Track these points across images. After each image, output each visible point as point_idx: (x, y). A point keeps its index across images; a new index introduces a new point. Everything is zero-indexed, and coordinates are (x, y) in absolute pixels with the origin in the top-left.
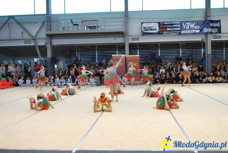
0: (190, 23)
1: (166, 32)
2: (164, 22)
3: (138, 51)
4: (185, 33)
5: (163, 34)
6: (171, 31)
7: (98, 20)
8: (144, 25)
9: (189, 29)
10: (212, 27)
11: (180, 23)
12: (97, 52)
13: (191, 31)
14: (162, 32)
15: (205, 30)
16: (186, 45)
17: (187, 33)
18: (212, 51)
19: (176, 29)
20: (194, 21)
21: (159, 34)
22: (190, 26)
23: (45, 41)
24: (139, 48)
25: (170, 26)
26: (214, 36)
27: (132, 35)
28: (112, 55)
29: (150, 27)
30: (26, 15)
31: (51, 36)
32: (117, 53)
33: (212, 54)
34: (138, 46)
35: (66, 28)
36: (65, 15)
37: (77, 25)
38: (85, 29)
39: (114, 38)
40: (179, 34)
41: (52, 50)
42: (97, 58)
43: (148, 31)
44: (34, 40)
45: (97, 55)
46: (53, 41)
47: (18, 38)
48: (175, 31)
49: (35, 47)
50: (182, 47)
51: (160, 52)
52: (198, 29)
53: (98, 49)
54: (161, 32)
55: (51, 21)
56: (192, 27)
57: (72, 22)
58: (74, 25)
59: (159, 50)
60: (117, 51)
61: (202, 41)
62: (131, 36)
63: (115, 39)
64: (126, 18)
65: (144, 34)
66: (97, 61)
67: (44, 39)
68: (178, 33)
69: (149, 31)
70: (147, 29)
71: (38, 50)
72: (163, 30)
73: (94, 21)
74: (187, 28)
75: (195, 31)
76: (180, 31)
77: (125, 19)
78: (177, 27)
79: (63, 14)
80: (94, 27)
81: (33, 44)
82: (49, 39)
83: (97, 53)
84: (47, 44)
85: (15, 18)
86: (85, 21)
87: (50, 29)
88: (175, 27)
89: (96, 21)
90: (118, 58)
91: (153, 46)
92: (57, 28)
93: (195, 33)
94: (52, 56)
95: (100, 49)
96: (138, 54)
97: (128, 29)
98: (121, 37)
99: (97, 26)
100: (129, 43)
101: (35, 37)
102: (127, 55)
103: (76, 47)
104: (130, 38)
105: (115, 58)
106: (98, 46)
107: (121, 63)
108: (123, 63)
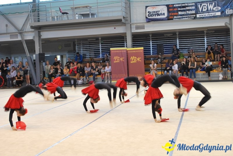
0: (208, 4)
1: (178, 17)
2: (173, 5)
3: (151, 42)
4: (201, 16)
5: (174, 19)
6: (183, 15)
7: (91, 6)
8: (149, 9)
9: (207, 11)
11: (194, 4)
12: (100, 45)
13: (210, 13)
14: (172, 17)
15: (228, 12)
16: (214, 32)
17: (204, 16)
19: (190, 12)
20: (213, 1)
21: (168, 20)
22: (207, 7)
23: (33, 34)
24: (152, 39)
25: (182, 9)
27: (136, 22)
28: (110, 49)
29: (157, 12)
30: (10, 5)
31: (39, 29)
34: (151, 35)
35: (56, 18)
36: (55, 1)
37: (67, 13)
38: (77, 17)
40: (194, 19)
41: (42, 45)
42: (101, 52)
43: (154, 17)
44: (20, 33)
45: (100, 49)
46: (42, 33)
47: (2, 32)
48: (188, 14)
49: (22, 42)
50: (207, 35)
51: (179, 43)
52: (218, 11)
53: (102, 42)
54: (170, 17)
55: (38, 9)
56: (211, 8)
57: (60, 10)
58: (63, 13)
59: (178, 40)
61: (226, 26)
62: (133, 24)
63: (115, 28)
64: (127, 2)
65: (149, 21)
66: (101, 56)
67: (32, 32)
68: (193, 17)
69: (155, 16)
70: (152, 14)
71: (25, 46)
72: (173, 14)
73: (87, 7)
74: (204, 10)
75: (215, 13)
76: (196, 14)
77: (125, 3)
78: (191, 10)
79: (53, 1)
80: (86, 15)
81: (19, 38)
82: (37, 32)
83: (100, 47)
84: (34, 37)
86: (76, 8)
88: (189, 10)
90: (118, 51)
91: (172, 35)
92: (45, 18)
93: (215, 17)
94: (41, 52)
95: (104, 42)
96: (151, 45)
97: (129, 16)
98: (121, 25)
99: (90, 14)
100: (132, 33)
101: (21, 30)
102: (130, 48)
103: (76, 40)
104: (133, 26)
105: (114, 52)
106: (101, 38)
107: (122, 58)
108: (124, 58)
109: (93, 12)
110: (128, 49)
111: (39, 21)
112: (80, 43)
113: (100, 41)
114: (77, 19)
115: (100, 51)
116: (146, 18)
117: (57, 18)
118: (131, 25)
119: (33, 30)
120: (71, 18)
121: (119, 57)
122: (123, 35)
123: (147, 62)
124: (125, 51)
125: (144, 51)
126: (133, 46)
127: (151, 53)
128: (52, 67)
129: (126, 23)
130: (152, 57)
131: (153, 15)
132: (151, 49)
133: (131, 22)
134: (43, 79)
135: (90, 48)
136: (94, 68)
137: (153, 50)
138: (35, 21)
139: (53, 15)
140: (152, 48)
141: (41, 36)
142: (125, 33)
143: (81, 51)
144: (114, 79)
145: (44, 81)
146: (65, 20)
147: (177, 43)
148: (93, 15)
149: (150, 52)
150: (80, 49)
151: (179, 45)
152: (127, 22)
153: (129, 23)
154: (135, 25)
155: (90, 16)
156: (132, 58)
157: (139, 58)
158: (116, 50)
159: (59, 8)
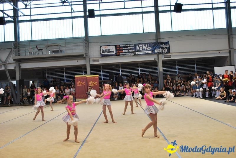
0: (143, 45)
1: (123, 54)
2: (120, 45)
3: (102, 71)
4: (139, 54)
6: (126, 52)
7: (60, 45)
8: (103, 48)
9: (142, 50)
10: (162, 48)
11: (134, 45)
12: (65, 73)
13: (144, 52)
14: (119, 54)
15: (157, 51)
16: (144, 64)
17: (140, 53)
18: (163, 69)
19: (131, 51)
20: (146, 43)
21: (116, 55)
22: (143, 47)
23: (14, 65)
24: (102, 69)
25: (125, 48)
26: (165, 56)
27: (93, 57)
28: (74, 76)
29: (108, 50)
31: (19, 61)
32: (83, 73)
33: (163, 72)
34: (101, 66)
35: (33, 53)
37: (42, 50)
38: (50, 53)
40: (134, 55)
41: (21, 73)
42: (65, 78)
43: (106, 54)
44: (4, 64)
45: (65, 76)
48: (130, 52)
49: (5, 71)
50: (140, 67)
51: (121, 72)
52: (150, 50)
54: (118, 54)
55: (19, 47)
56: (145, 48)
57: (37, 47)
58: (39, 50)
59: (120, 70)
60: (83, 72)
61: (155, 60)
62: (91, 58)
63: (78, 61)
64: (87, 42)
65: (103, 56)
71: (8, 74)
72: (119, 52)
73: (57, 45)
74: (140, 49)
75: (148, 51)
76: (135, 52)
77: (85, 43)
78: (132, 49)
79: (30, 40)
80: (57, 52)
81: (3, 68)
82: (18, 63)
83: (65, 74)
84: (15, 68)
86: (49, 46)
87: (18, 54)
88: (130, 49)
90: (80, 78)
91: (116, 66)
92: (24, 53)
93: (148, 54)
94: (21, 79)
95: (67, 71)
96: (102, 74)
97: (88, 52)
98: (82, 59)
100: (91, 64)
101: (5, 62)
102: (89, 75)
103: (46, 70)
104: (91, 60)
105: (77, 78)
106: (66, 68)
107: (83, 83)
109: (61, 49)
110: (87, 76)
112: (49, 72)
113: (64, 70)
115: (64, 78)
116: (101, 54)
117: (34, 53)
118: (89, 59)
119: (15, 62)
120: (45, 54)
121: (81, 82)
124: (85, 78)
125: (99, 77)
126: (91, 74)
127: (102, 79)
128: (28, 90)
130: (103, 82)
131: (105, 52)
132: (102, 76)
133: (89, 57)
134: (22, 99)
135: (55, 76)
136: (62, 90)
138: (16, 56)
139: (31, 51)
140: (103, 76)
141: (21, 66)
142: (86, 65)
143: (49, 78)
144: (77, 98)
145: (23, 101)
146: (40, 55)
147: (120, 72)
148: (61, 51)
149: (101, 78)
150: (49, 76)
151: (121, 73)
152: (86, 57)
154: (93, 59)
155: (60, 52)
156: (90, 83)
157: (95, 83)
158: (79, 77)
159: (36, 46)
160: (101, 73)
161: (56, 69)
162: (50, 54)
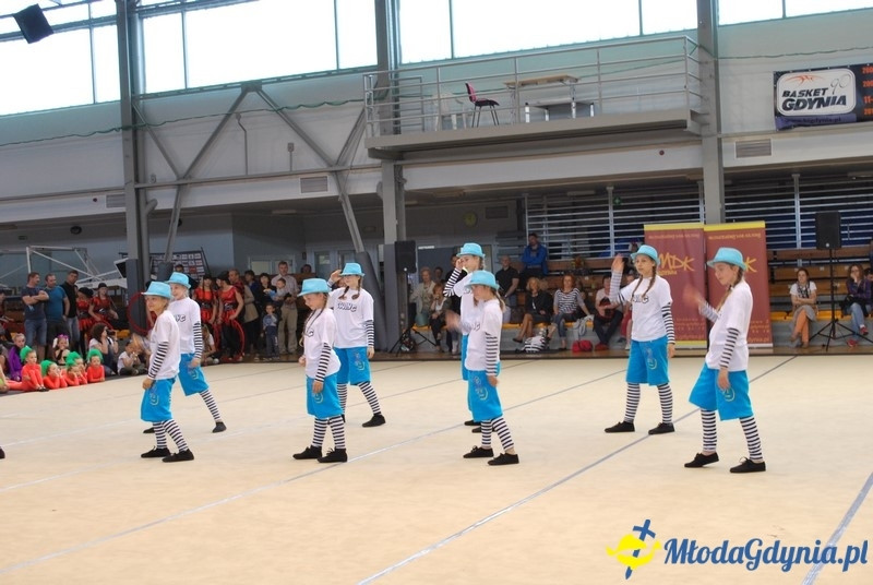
7: (576, 76)
8: (787, 84)
12: (611, 212)
21: (860, 120)
23: (377, 176)
24: (801, 189)
27: (738, 130)
28: (642, 226)
29: (816, 92)
30: (304, 77)
31: (397, 157)
34: (796, 177)
35: (454, 118)
36: (454, 62)
37: (492, 103)
38: (528, 116)
39: (657, 151)
41: (407, 212)
42: (612, 237)
43: (806, 112)
44: (335, 173)
45: (612, 225)
46: (406, 173)
47: (277, 170)
49: (341, 203)
53: (617, 201)
54: (868, 111)
55: (397, 91)
57: (469, 92)
58: (480, 104)
62: (727, 136)
63: (662, 153)
64: (707, 57)
65: (786, 124)
66: (613, 250)
67: (373, 167)
69: (810, 108)
71: (350, 215)
73: (561, 80)
77: (700, 63)
79: (446, 60)
80: (561, 109)
81: (332, 191)
82: (390, 167)
83: (611, 217)
84: (382, 187)
85: (264, 87)
87: (392, 125)
89: (568, 82)
90: (672, 236)
92: (419, 121)
94: (404, 239)
95: (624, 201)
96: (798, 214)
97: (714, 108)
98: (685, 143)
99: (574, 105)
100: (726, 169)
101: (337, 163)
102: (714, 222)
103: (526, 195)
104: (730, 147)
105: (656, 237)
106: (616, 188)
107: (686, 261)
108: (692, 260)
109: (582, 97)
110: (708, 228)
111: (397, 131)
112: (540, 206)
113: (610, 198)
114: (528, 121)
115: (608, 235)
116: (777, 114)
117: (459, 120)
118: (720, 140)
119: (378, 161)
120: (508, 120)
121: (674, 258)
122: (692, 178)
123: (780, 273)
124: (698, 236)
125: (767, 233)
126: (727, 215)
127: (799, 242)
128: (439, 291)
129: (703, 134)
130: (800, 255)
131: (801, 104)
132: (798, 227)
133: (719, 129)
134: (408, 331)
135: (574, 224)
137: (803, 231)
138: (384, 132)
139: (445, 109)
140: (802, 224)
141: (405, 181)
142: (700, 171)
143: (542, 232)
145: (411, 339)
146: (486, 125)
148: (583, 106)
149: (794, 238)
150: (541, 226)
152: (705, 131)
153: (713, 135)
154: (737, 139)
155: (574, 111)
157: (749, 261)
158: (666, 232)
159: (467, 85)
160: (793, 210)
161: (576, 193)
162: (528, 120)
